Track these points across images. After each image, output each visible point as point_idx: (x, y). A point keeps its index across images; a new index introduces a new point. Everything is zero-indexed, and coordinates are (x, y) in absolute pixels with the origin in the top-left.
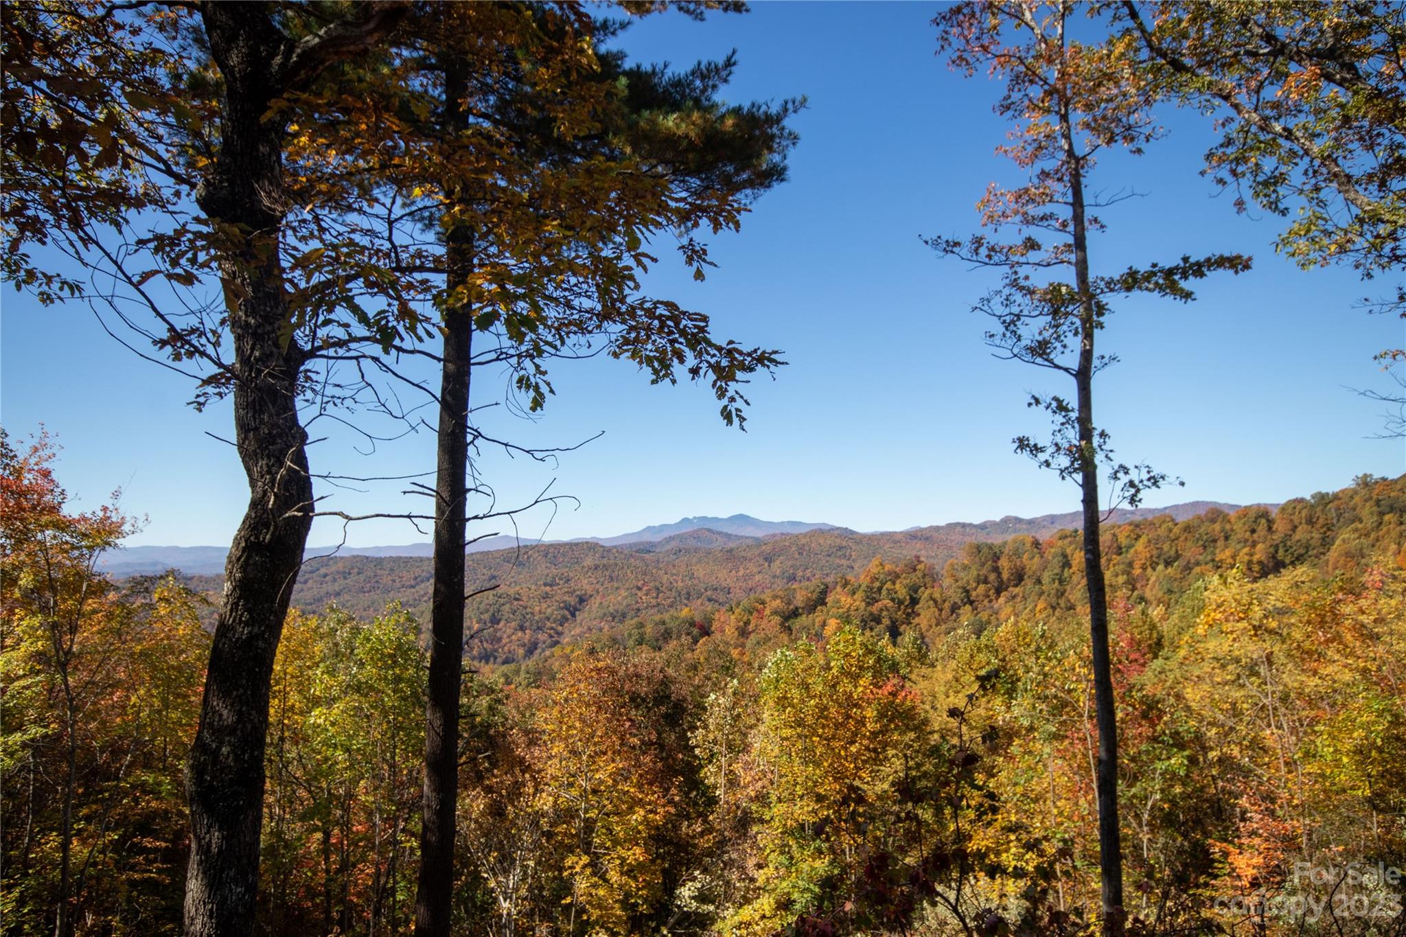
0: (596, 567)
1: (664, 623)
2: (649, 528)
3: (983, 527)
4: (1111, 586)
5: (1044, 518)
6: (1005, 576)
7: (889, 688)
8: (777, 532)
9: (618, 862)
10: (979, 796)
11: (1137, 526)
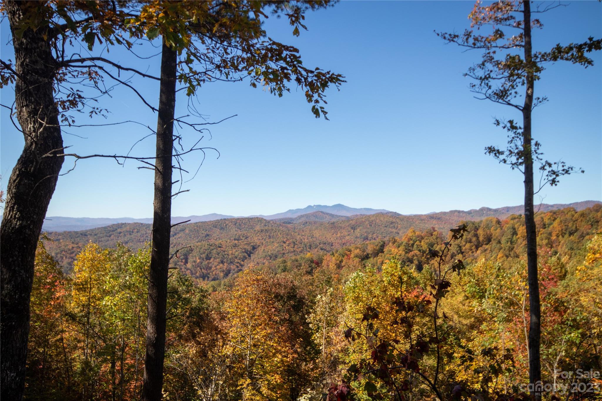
0: (262, 231)
1: (297, 261)
2: (290, 210)
3: (470, 213)
4: (539, 245)
5: (503, 209)
6: (481, 239)
7: (415, 293)
8: (358, 213)
9: (266, 382)
10: (463, 352)
11: (555, 213)
